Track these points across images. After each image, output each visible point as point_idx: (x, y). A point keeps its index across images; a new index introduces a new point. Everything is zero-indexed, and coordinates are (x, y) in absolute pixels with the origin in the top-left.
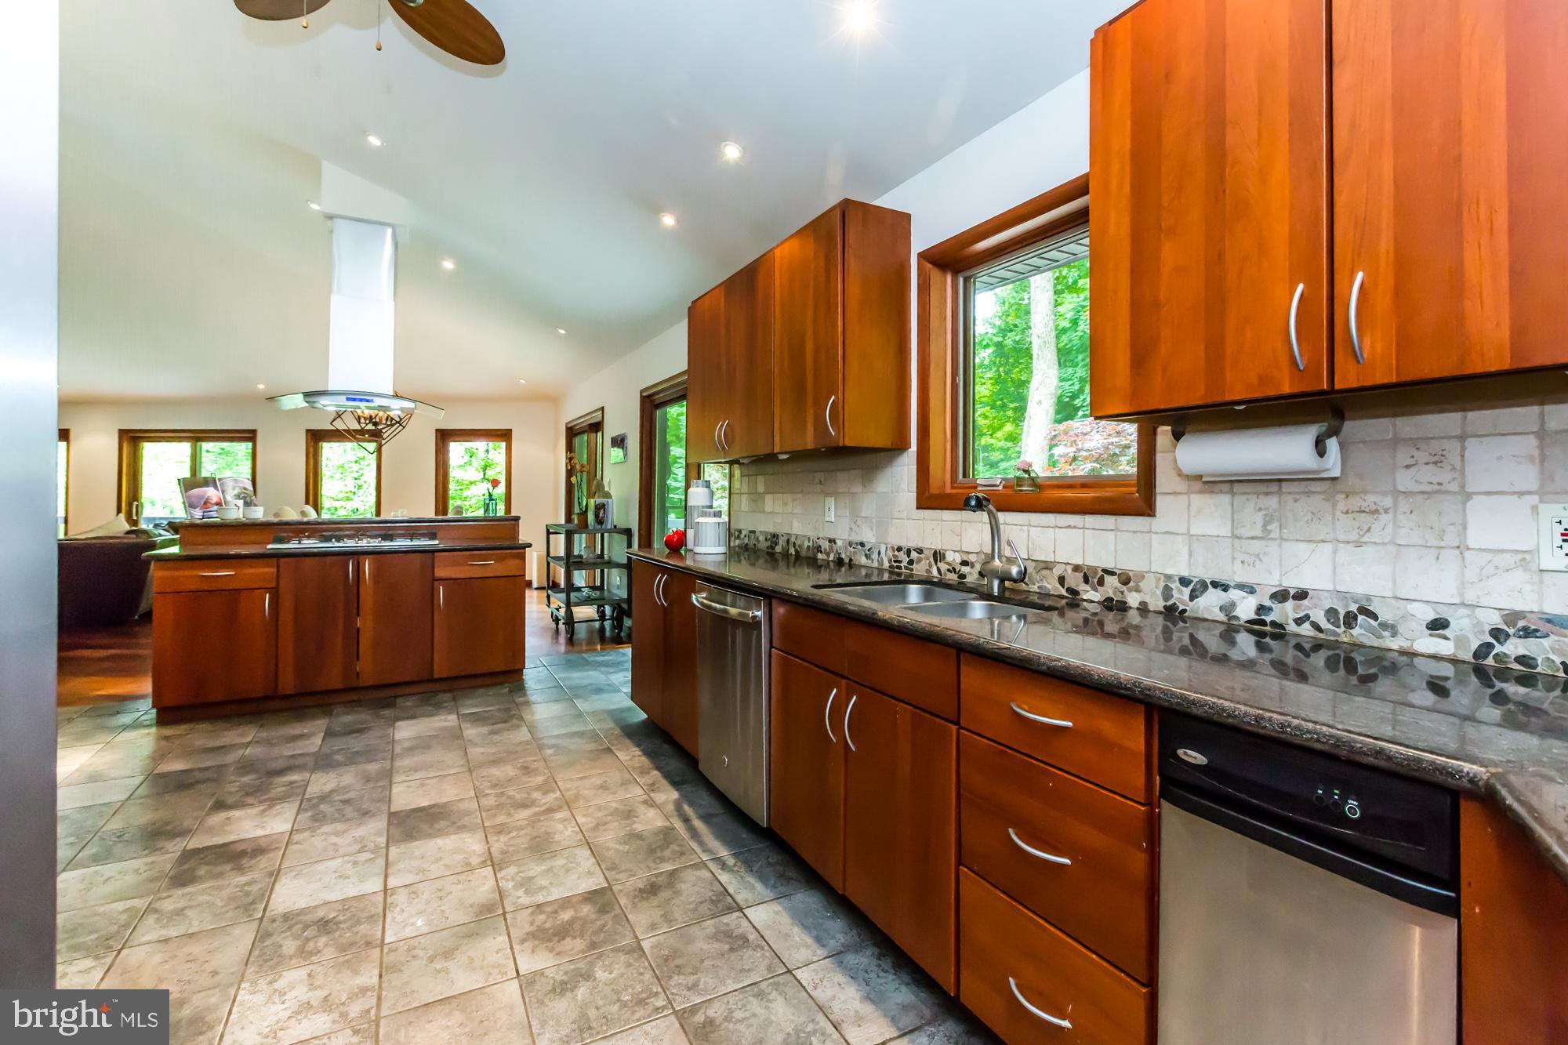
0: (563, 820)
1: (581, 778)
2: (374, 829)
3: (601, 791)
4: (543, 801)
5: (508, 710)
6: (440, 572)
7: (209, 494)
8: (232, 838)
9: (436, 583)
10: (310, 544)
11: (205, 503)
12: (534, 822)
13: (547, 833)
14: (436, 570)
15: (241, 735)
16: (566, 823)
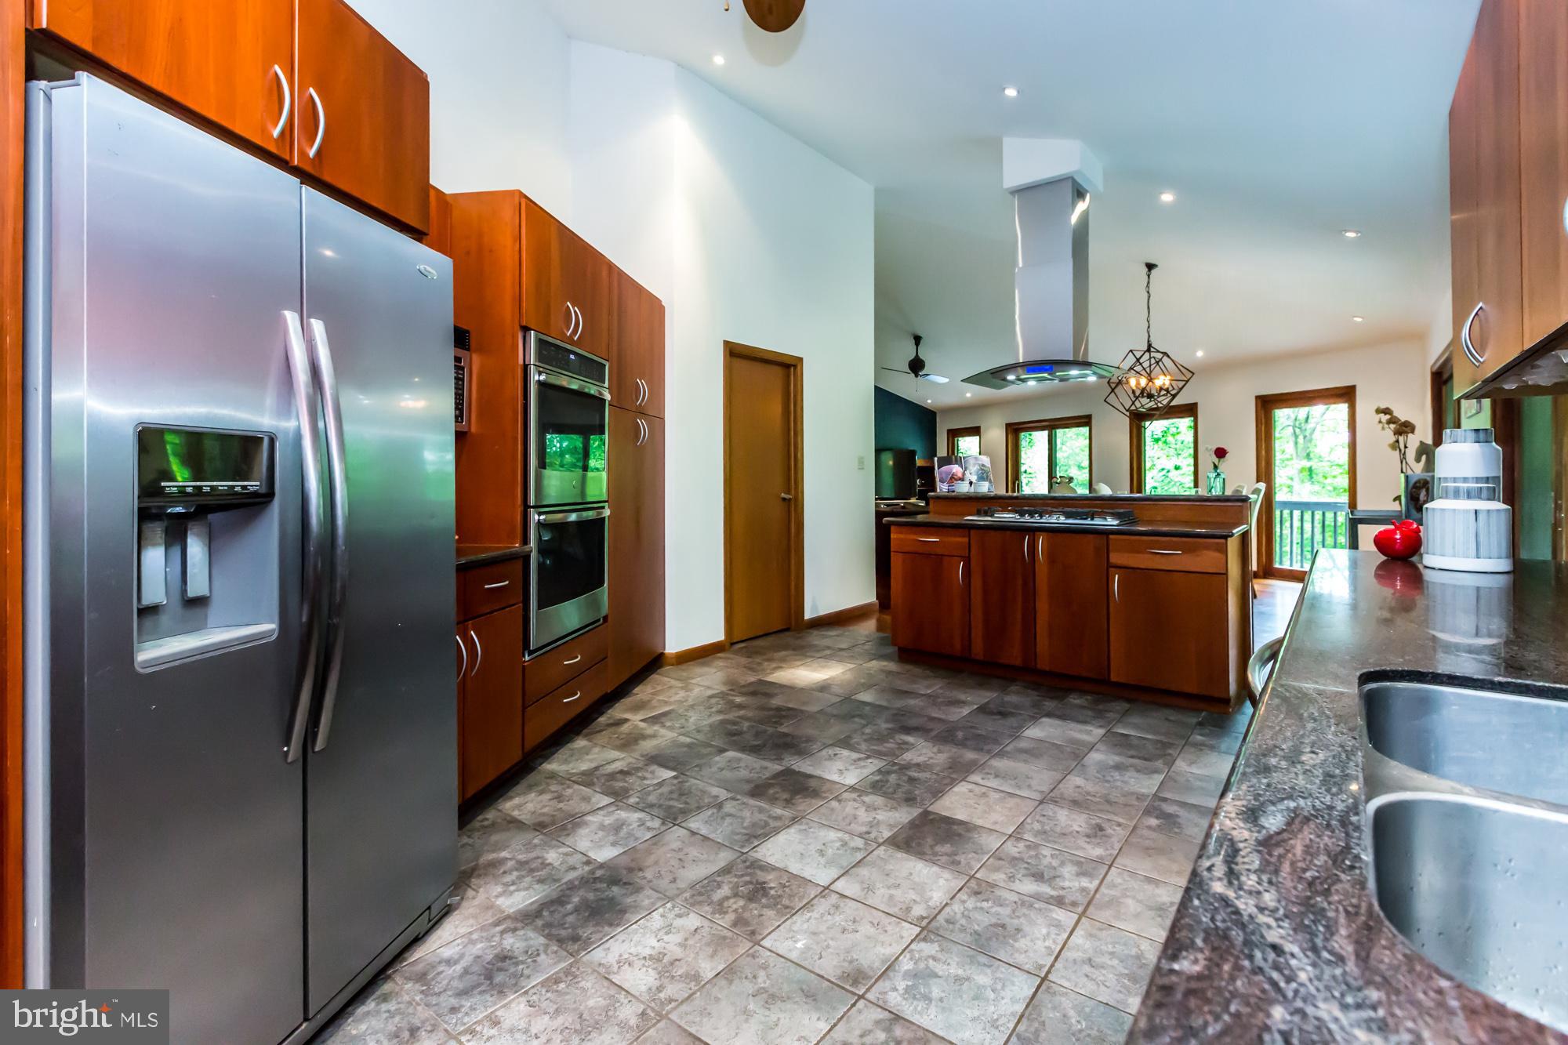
0: (1058, 925)
1: (1149, 880)
2: (895, 817)
3: (1152, 913)
4: (1067, 884)
5: (1165, 745)
6: (1116, 558)
7: (954, 471)
8: (817, 772)
9: (1111, 570)
10: (1008, 517)
11: (951, 478)
12: (1023, 903)
13: (1018, 930)
14: (1111, 555)
15: (928, 687)
16: (1053, 930)
